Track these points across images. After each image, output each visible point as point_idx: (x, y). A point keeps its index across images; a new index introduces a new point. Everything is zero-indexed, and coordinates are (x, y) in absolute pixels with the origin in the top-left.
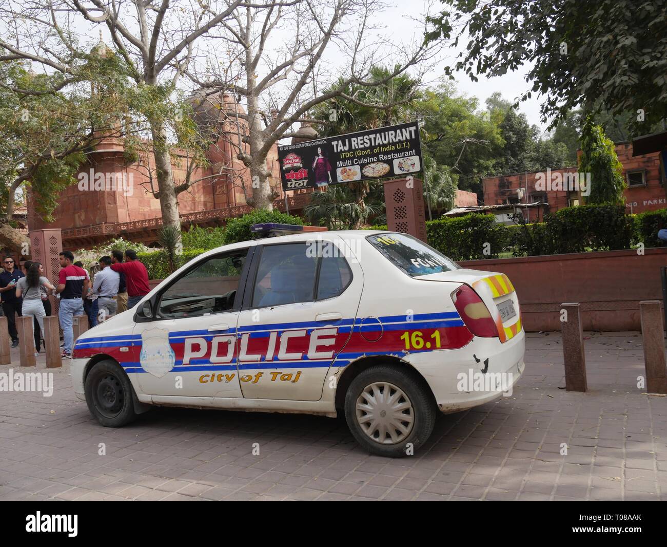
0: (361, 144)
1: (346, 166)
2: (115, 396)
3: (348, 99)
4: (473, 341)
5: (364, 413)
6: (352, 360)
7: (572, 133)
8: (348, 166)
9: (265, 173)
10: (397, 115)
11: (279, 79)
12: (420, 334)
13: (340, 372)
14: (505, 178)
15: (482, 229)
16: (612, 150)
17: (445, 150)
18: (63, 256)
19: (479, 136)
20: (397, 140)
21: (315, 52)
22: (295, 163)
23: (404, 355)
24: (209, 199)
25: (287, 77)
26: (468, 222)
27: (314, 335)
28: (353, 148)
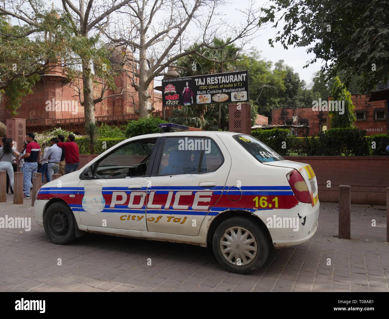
0: (213, 82)
1: (203, 94)
2: (63, 225)
3: (200, 56)
4: (298, 205)
5: (225, 247)
6: (220, 212)
7: (323, 87)
8: (204, 94)
9: (147, 95)
10: (226, 67)
11: (159, 40)
12: (266, 198)
13: (212, 219)
14: (285, 110)
15: (281, 138)
16: (350, 98)
17: (251, 91)
18: (28, 135)
19: (271, 84)
20: (235, 81)
21: (182, 26)
22: (171, 90)
23: (255, 211)
24: (111, 109)
25: (164, 40)
26: (274, 133)
27: (197, 195)
28: (208, 84)
